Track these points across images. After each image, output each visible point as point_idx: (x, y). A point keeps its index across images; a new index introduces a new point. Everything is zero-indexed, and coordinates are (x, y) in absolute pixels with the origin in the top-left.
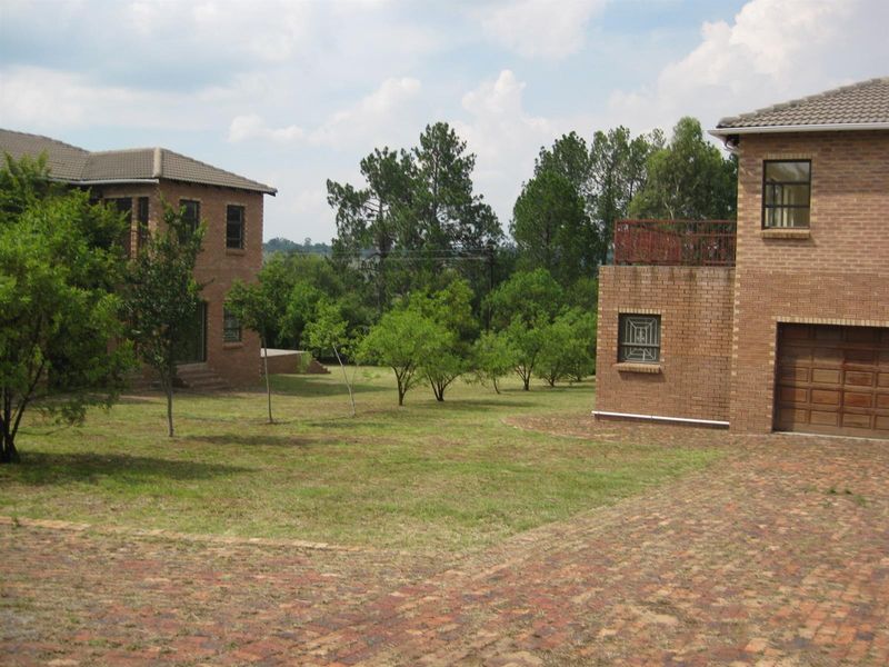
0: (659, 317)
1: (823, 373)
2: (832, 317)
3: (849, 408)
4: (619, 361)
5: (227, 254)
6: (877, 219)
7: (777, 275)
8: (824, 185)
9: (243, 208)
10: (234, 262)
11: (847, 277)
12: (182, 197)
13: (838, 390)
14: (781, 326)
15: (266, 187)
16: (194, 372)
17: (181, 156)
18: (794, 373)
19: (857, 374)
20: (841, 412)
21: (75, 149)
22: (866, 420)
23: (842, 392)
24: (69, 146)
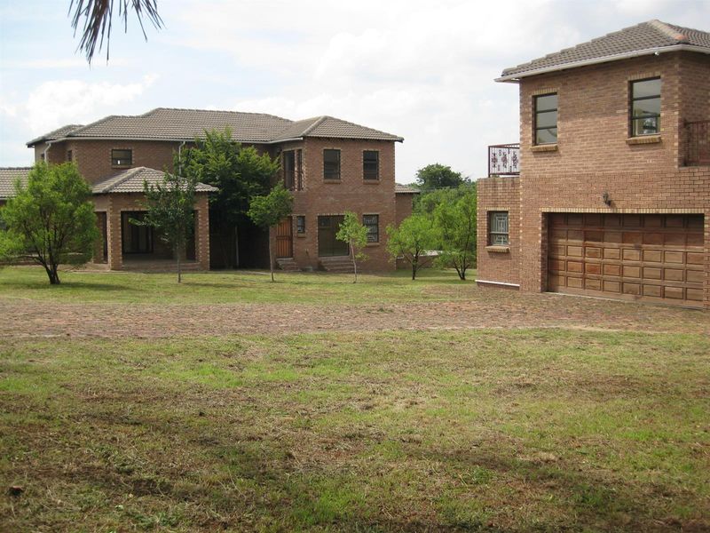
0: (507, 212)
1: (572, 249)
2: (570, 207)
3: (588, 275)
4: (488, 245)
5: (365, 184)
6: (593, 132)
7: (542, 178)
8: (564, 110)
9: (378, 152)
10: (371, 189)
11: (579, 177)
12: (326, 148)
13: (581, 261)
14: (545, 214)
15: (396, 137)
16: (338, 261)
17: (339, 120)
18: (557, 248)
19: (592, 250)
20: (584, 278)
21: (284, 120)
22: (597, 284)
23: (584, 262)
24: (281, 119)
